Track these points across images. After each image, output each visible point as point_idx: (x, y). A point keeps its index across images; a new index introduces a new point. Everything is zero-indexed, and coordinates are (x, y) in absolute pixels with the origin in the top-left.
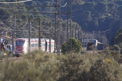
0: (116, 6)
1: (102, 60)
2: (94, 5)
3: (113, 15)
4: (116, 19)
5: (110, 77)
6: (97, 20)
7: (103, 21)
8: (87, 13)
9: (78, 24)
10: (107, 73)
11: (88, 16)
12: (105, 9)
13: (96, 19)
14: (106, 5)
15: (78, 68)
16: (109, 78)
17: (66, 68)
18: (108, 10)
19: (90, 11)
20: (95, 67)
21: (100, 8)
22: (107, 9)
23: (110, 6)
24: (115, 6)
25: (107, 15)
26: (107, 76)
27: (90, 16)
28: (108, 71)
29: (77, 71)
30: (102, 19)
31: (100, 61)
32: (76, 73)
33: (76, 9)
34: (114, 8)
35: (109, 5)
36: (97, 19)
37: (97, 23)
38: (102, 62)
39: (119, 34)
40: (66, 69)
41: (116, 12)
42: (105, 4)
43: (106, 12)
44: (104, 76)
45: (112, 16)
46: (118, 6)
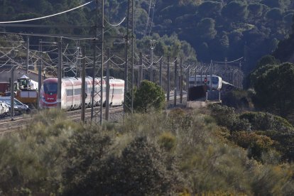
0: (264, 9)
1: (146, 137)
2: (222, 6)
3: (259, 26)
4: (264, 34)
5: (158, 167)
6: (227, 37)
7: (239, 39)
8: (208, 23)
9: (189, 44)
10: (153, 160)
11: (210, 29)
12: (244, 14)
13: (224, 34)
14: (245, 6)
15: (101, 150)
16: (155, 170)
17: (80, 150)
18: (248, 17)
19: (213, 18)
20: (132, 150)
21: (233, 12)
22: (247, 15)
23: (253, 8)
24: (262, 9)
25: (247, 27)
26: (152, 167)
27: (213, 29)
28: (155, 158)
29: (99, 155)
30: (237, 34)
31: (141, 140)
32: (97, 159)
33: (186, 15)
34: (260, 13)
35: (251, 8)
36: (228, 35)
37: (227, 43)
38: (146, 141)
39: (260, 68)
40: (80, 152)
41: (264, 21)
42: (242, 4)
43: (244, 22)
44: (147, 166)
45: (257, 28)
46: (269, 9)
